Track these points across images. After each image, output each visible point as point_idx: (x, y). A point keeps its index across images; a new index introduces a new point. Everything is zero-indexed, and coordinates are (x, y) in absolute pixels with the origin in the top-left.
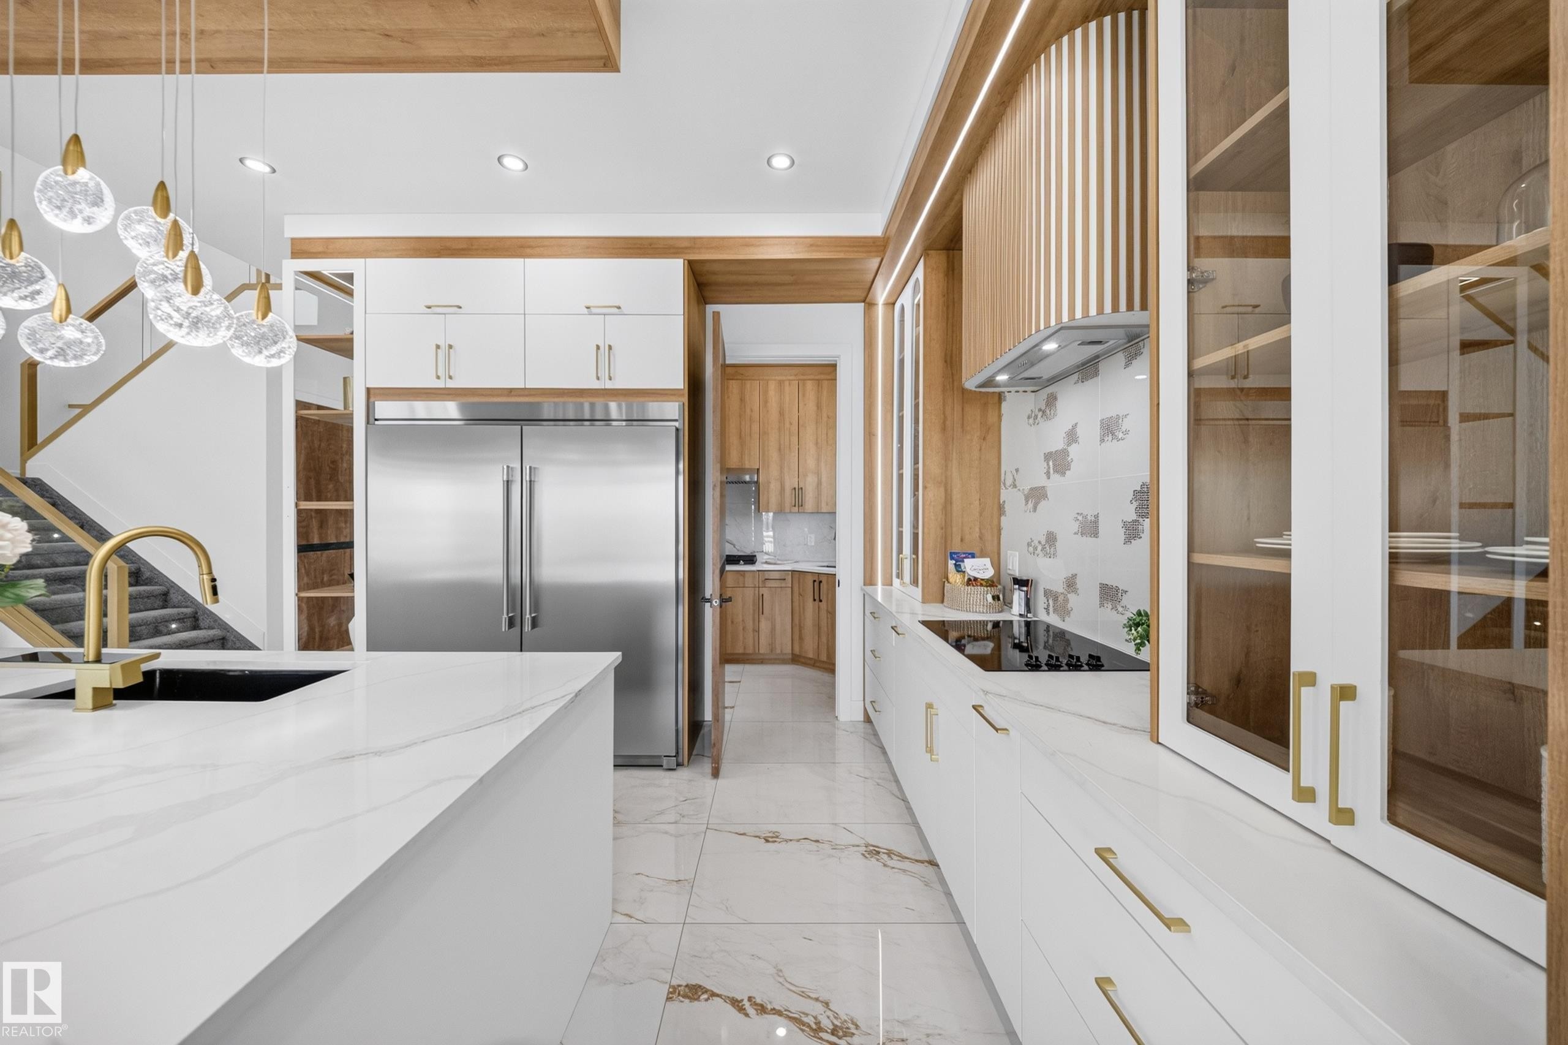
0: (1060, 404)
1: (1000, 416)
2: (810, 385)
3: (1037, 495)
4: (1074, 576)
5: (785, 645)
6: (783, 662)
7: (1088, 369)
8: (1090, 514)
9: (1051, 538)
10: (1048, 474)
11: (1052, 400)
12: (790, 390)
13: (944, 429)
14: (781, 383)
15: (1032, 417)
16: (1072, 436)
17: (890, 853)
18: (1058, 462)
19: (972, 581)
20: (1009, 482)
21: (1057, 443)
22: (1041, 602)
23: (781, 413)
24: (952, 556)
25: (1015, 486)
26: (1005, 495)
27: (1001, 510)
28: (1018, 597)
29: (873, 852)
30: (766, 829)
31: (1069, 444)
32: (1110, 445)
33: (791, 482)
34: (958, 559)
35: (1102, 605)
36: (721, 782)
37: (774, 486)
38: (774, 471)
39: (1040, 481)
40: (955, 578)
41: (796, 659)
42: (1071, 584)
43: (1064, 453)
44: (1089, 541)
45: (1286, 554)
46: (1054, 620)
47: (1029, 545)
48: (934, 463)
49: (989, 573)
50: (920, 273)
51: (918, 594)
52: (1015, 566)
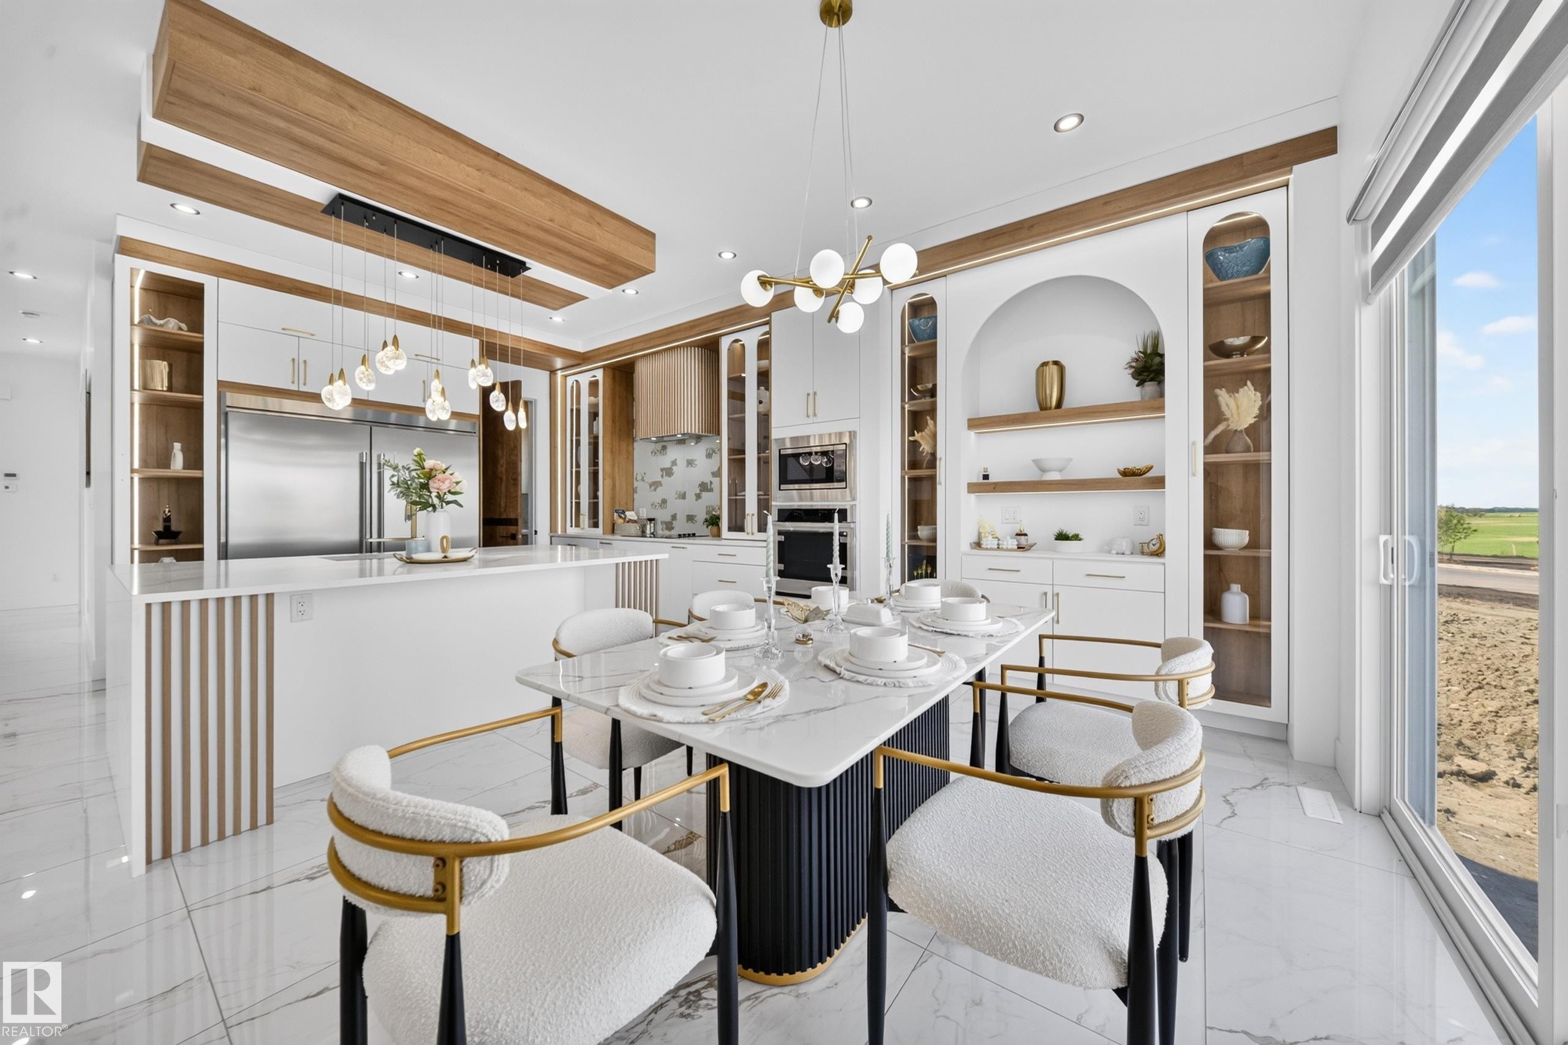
0: (668, 451)
1: (633, 449)
3: (656, 485)
4: (676, 514)
7: (681, 442)
8: (682, 491)
9: (664, 501)
10: (662, 476)
11: (664, 448)
13: (612, 452)
15: (654, 453)
16: (674, 463)
18: (668, 472)
19: (630, 521)
20: (639, 478)
21: (668, 465)
22: (659, 526)
24: (617, 511)
25: (643, 480)
26: (636, 485)
27: (634, 491)
28: (649, 526)
31: (672, 466)
32: (690, 469)
34: (619, 513)
35: (687, 522)
39: (658, 478)
40: (618, 520)
42: (674, 517)
43: (671, 469)
44: (682, 501)
47: (652, 505)
48: (608, 468)
49: (635, 518)
50: (599, 375)
51: (599, 531)
52: (644, 514)
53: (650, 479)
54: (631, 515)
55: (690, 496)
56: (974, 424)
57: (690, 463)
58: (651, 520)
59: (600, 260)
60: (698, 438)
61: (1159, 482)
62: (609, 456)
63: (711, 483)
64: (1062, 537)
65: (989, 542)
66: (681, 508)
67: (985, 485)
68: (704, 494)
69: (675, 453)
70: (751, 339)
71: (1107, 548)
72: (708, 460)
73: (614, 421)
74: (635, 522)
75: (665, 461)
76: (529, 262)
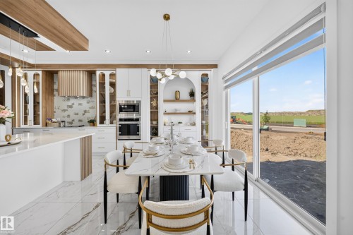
1: (54, 98)
3: (65, 110)
4: (74, 120)
7: (77, 98)
8: (77, 113)
9: (69, 116)
10: (68, 108)
11: (69, 99)
13: (45, 99)
15: (63, 100)
16: (73, 104)
18: (70, 107)
19: (54, 122)
20: (56, 108)
24: (48, 119)
25: (58, 109)
27: (54, 112)
32: (80, 106)
35: (79, 122)
40: (49, 122)
43: (72, 106)
44: (77, 116)
46: (69, 125)
47: (63, 117)
48: (44, 105)
50: (40, 73)
51: (40, 126)
53: (62, 109)
54: (54, 120)
55: (80, 114)
56: (165, 101)
57: (80, 104)
58: (63, 122)
59: (71, 43)
60: (83, 97)
61: (195, 113)
62: (44, 101)
63: (89, 110)
64: (179, 123)
65: (167, 124)
66: (77, 118)
67: (166, 113)
68: (86, 114)
69: (73, 101)
70: (107, 73)
71: (186, 124)
72: (87, 104)
74: (56, 122)
75: (70, 103)
76: (39, 35)
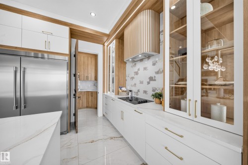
0: (137, 65)
1: (126, 66)
2: (90, 58)
3: (133, 78)
5: (85, 105)
6: (84, 108)
7: (141, 60)
9: (135, 84)
10: (135, 75)
11: (135, 64)
12: (86, 58)
13: (118, 67)
14: (84, 57)
15: (132, 67)
16: (139, 70)
17: (114, 137)
18: (137, 73)
19: (123, 91)
20: (127, 76)
21: (136, 71)
22: (133, 94)
23: (84, 62)
25: (129, 77)
26: (127, 78)
27: (126, 80)
28: (130, 93)
29: (112, 138)
30: (91, 140)
32: (145, 71)
33: (86, 75)
34: (121, 88)
35: (144, 93)
36: (78, 133)
37: (82, 76)
38: (82, 73)
39: (133, 76)
40: (120, 91)
41: (87, 107)
42: (139, 91)
44: (142, 84)
45: (186, 84)
46: (136, 96)
47: (131, 85)
49: (125, 90)
50: (114, 42)
51: (114, 94)
52: (129, 88)
53: (131, 76)
54: (124, 89)
55: (145, 83)
57: (145, 69)
58: (130, 91)
62: (117, 69)
63: (155, 77)
68: (151, 82)
69: (140, 65)
72: (153, 66)
73: (119, 57)
74: (126, 91)
